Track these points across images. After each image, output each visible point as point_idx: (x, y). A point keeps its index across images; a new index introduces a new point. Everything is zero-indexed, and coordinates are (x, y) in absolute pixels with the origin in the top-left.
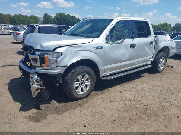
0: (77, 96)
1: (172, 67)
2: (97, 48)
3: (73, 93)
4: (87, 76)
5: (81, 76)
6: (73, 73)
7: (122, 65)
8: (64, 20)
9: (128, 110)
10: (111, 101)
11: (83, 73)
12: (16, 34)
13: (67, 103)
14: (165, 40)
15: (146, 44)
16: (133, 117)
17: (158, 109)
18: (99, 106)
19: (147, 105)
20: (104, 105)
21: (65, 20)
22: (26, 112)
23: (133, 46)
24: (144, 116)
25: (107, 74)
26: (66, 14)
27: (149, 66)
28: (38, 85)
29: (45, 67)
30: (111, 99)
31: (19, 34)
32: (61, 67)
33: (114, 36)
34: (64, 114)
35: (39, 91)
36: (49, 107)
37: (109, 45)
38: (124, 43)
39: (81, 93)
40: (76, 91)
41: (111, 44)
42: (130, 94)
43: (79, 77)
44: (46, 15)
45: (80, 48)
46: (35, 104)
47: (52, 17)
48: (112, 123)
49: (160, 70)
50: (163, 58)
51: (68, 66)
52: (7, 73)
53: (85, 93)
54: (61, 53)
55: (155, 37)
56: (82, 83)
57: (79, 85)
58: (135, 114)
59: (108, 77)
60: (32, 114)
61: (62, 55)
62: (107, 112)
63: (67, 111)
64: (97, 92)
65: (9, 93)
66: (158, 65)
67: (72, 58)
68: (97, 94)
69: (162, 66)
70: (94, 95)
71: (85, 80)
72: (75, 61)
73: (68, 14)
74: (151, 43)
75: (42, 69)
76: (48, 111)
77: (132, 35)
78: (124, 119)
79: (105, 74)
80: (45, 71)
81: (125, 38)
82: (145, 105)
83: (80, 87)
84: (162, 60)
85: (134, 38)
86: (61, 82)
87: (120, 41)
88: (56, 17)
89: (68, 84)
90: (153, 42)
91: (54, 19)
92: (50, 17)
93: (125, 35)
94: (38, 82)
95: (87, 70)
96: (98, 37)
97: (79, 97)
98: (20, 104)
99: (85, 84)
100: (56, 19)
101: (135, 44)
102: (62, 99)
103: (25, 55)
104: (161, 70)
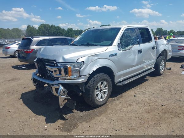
0: (98, 104)
1: (170, 69)
2: (112, 56)
3: (94, 101)
4: (105, 83)
5: (100, 83)
6: (94, 81)
7: (132, 70)
8: (48, 32)
9: (149, 112)
10: (130, 105)
11: (102, 80)
12: (6, 48)
13: (90, 111)
14: (163, 44)
15: (149, 49)
16: (157, 117)
17: (176, 108)
18: (121, 111)
19: (164, 105)
20: (125, 109)
21: (50, 31)
22: (53, 124)
23: (140, 51)
24: (166, 115)
25: (121, 80)
26: (51, 25)
27: (153, 70)
28: (65, 95)
29: (68, 78)
30: (129, 103)
31: (9, 48)
32: (84, 76)
33: (123, 43)
34: (92, 121)
35: (66, 101)
36: (74, 117)
37: (121, 51)
38: (133, 49)
39: (101, 100)
40: (97, 98)
41: (123, 51)
42: (145, 97)
43: (99, 85)
44: (29, 27)
45: (98, 56)
46: (59, 115)
47: (35, 29)
48: (141, 125)
49: (161, 73)
50: (163, 61)
51: (90, 74)
52: (13, 88)
53: (104, 100)
54: (84, 62)
55: (156, 42)
56: (101, 90)
57: (98, 92)
58: (157, 114)
59: (122, 83)
60: (60, 125)
61: (84, 64)
62: (131, 115)
63: (92, 118)
64: (113, 98)
65: (27, 107)
66: (160, 68)
67: (93, 67)
68: (114, 100)
69: (163, 69)
70: (112, 101)
71: (103, 87)
72: (95, 69)
73: (52, 25)
74: (153, 48)
75: (65, 80)
76: (74, 120)
77: (138, 42)
78: (149, 120)
79: (119, 80)
80: (69, 81)
81: (133, 44)
82: (163, 105)
83: (100, 94)
84: (162, 63)
85: (140, 44)
86: (84, 91)
87: (128, 48)
88: (39, 28)
89: (90, 92)
90: (155, 47)
91: (37, 30)
92: (33, 28)
93: (132, 41)
94: (64, 92)
95: (105, 78)
96: (111, 45)
97: (99, 104)
98: (43, 117)
99: (104, 91)
100: (40, 30)
101: (142, 50)
102: (82, 108)
103: (37, 68)
104: (163, 73)
